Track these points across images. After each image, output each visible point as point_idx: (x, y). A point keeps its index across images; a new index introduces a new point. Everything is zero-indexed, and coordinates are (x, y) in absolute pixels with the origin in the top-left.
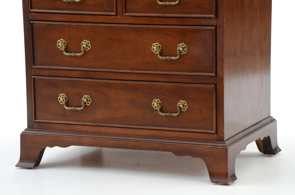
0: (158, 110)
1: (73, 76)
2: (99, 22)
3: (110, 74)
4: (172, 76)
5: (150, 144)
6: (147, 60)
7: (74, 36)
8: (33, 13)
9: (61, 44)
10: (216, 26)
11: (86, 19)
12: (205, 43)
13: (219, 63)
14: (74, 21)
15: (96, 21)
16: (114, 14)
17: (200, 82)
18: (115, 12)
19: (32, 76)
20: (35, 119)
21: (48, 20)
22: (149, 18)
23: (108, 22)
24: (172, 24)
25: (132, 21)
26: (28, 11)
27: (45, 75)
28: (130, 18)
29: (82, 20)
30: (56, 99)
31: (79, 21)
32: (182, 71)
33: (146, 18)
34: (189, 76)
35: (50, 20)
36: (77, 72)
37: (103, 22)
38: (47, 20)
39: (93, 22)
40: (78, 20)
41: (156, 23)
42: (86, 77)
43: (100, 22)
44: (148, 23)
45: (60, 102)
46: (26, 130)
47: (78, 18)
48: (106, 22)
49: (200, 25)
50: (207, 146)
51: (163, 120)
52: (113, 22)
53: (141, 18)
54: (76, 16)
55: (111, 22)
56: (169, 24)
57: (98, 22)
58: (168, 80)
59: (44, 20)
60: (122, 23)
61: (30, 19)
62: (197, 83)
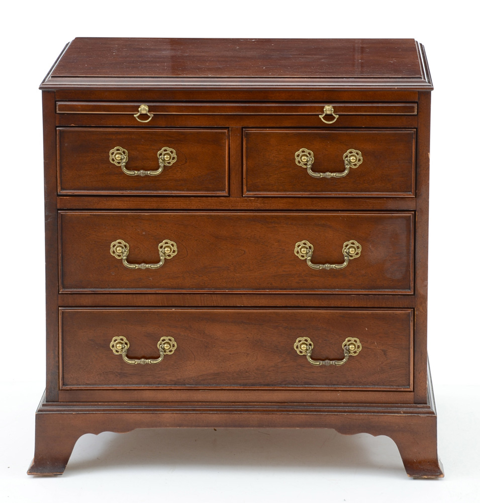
0: (308, 357)
1: (140, 305)
2: (194, 208)
3: (214, 297)
4: (332, 296)
5: (293, 416)
6: (285, 271)
7: (144, 233)
8: (65, 198)
9: (119, 249)
10: (415, 211)
11: (170, 204)
12: (393, 239)
13: (419, 272)
14: (145, 208)
15: (189, 207)
16: (225, 193)
17: (384, 305)
18: (226, 190)
19: (59, 307)
20: (63, 384)
21: (94, 208)
22: (290, 200)
23: (212, 208)
24: (334, 208)
25: (258, 205)
26: (56, 194)
27: (85, 304)
28: (254, 200)
29: (162, 206)
30: (106, 346)
31: (155, 208)
32: (350, 288)
33: (285, 200)
34: (365, 296)
35: (97, 208)
36: (149, 296)
37: (203, 208)
38: (92, 208)
39: (182, 208)
40: (155, 206)
41: (303, 208)
42: (166, 305)
43: (198, 208)
44: (290, 209)
45: (114, 352)
46: (43, 405)
47: (154, 204)
48: (209, 207)
49: (385, 209)
50: (400, 415)
51: (314, 372)
52: (221, 208)
53: (276, 199)
54: (149, 199)
55: (218, 208)
56: (328, 208)
57: (192, 208)
58: (324, 304)
59: (87, 208)
60: (238, 208)
61: (58, 208)
62: (378, 306)
